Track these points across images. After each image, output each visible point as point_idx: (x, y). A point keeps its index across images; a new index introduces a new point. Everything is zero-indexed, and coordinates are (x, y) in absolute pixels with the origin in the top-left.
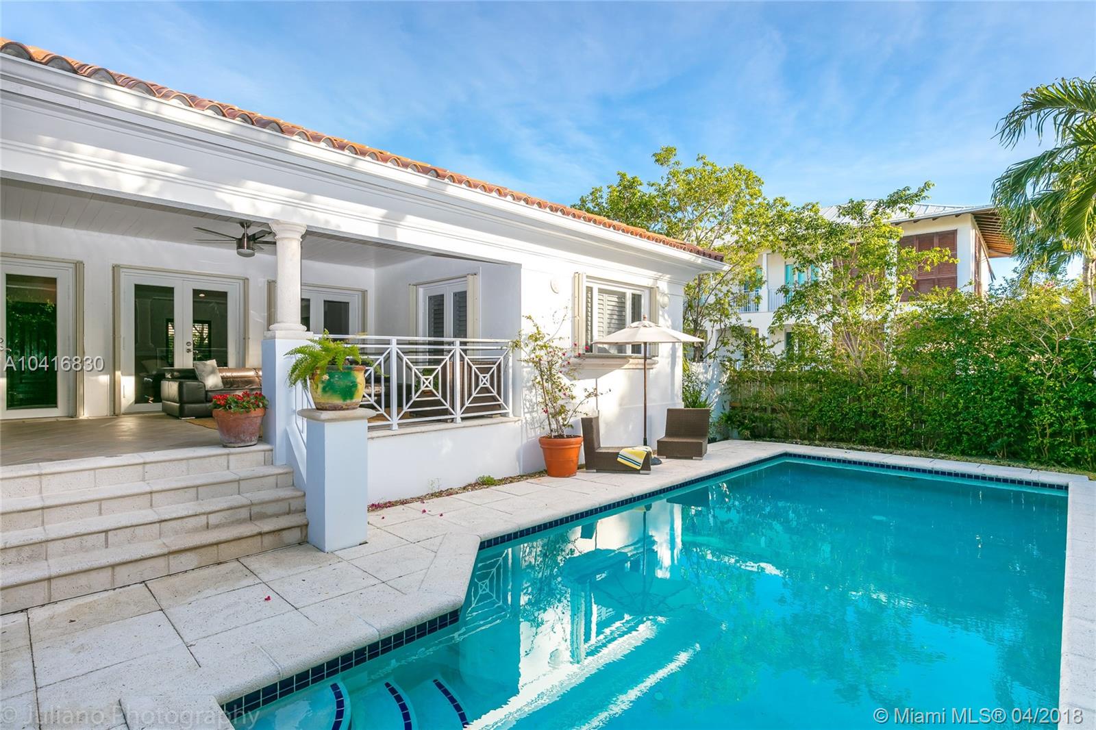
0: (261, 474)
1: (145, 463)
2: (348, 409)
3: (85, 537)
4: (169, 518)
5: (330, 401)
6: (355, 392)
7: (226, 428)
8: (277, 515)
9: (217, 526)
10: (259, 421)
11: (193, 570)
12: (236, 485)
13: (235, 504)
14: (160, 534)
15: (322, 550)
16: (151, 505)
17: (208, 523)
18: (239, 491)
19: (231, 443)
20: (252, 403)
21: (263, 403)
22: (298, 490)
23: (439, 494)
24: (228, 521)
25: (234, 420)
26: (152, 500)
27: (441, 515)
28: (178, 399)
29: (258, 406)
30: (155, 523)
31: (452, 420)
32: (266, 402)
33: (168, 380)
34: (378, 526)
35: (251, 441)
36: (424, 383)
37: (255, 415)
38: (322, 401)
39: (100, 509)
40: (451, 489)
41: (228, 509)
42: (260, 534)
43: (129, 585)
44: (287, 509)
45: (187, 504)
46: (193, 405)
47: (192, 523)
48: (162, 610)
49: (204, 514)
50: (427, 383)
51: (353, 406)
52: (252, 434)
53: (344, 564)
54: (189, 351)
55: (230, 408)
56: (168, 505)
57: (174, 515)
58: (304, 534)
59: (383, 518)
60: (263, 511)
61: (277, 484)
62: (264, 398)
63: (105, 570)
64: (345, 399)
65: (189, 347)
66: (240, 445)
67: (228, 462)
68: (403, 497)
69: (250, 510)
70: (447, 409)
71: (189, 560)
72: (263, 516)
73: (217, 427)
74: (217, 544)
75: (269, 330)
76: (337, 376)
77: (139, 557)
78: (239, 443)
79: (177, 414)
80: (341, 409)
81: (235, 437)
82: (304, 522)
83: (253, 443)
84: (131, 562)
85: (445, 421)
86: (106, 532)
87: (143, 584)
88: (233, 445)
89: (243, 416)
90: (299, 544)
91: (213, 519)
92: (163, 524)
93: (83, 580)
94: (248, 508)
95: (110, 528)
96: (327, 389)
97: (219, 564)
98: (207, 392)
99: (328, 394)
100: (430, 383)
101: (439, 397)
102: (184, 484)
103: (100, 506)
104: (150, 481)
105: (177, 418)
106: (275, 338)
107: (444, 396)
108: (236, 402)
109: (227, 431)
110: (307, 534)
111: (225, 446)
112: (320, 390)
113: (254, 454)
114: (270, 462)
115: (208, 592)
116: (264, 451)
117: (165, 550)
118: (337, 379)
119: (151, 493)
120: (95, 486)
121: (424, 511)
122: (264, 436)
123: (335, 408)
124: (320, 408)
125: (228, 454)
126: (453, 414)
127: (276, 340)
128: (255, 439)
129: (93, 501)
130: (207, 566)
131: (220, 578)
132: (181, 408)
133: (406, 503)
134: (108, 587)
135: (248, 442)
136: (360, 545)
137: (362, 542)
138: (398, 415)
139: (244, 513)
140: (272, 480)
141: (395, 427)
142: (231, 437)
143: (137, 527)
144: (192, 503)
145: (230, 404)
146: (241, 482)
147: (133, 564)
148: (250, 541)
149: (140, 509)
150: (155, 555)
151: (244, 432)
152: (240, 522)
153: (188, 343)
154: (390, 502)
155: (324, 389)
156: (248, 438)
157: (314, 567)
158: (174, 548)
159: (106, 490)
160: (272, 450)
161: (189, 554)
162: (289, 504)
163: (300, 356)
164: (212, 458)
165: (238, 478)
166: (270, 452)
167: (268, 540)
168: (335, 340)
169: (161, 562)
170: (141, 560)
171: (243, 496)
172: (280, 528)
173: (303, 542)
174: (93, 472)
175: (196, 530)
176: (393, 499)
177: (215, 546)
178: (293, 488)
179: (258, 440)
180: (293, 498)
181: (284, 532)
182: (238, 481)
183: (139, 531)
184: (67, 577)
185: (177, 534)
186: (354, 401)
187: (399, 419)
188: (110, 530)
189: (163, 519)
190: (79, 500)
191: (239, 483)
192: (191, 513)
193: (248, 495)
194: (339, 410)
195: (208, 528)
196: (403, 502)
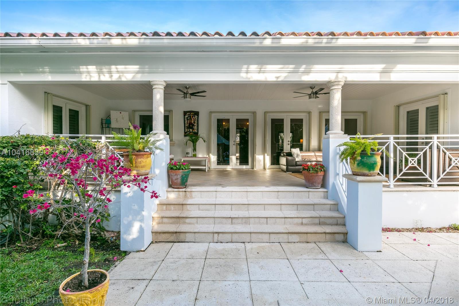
0: (323, 203)
1: (278, 192)
2: (371, 176)
3: (260, 219)
4: (288, 217)
5: (361, 171)
6: (375, 166)
7: (307, 179)
8: (332, 225)
9: (306, 224)
10: (322, 177)
11: (297, 242)
12: (313, 206)
13: (313, 215)
14: (285, 223)
15: (355, 249)
16: (281, 210)
17: (302, 222)
18: (314, 210)
19: (310, 186)
20: (319, 169)
21: (324, 169)
22: (341, 213)
23: (422, 230)
24: (310, 223)
25: (311, 176)
26: (281, 208)
27: (429, 245)
28: (286, 165)
29: (322, 170)
30: (283, 218)
31: (430, 185)
32: (325, 169)
33: (282, 156)
34: (386, 243)
35: (318, 187)
36: (411, 162)
37: (320, 175)
38: (357, 171)
39: (265, 208)
40: (430, 228)
41: (310, 218)
42: (325, 233)
43: (275, 243)
44: (336, 222)
45: (294, 211)
46: (291, 167)
47: (296, 220)
48: (288, 259)
49: (301, 218)
50: (413, 162)
51: (374, 175)
52: (319, 183)
53: (370, 262)
54: (289, 144)
55: (310, 171)
56: (287, 210)
57: (290, 216)
58: (345, 238)
59: (388, 238)
60: (325, 221)
61: (330, 209)
62: (324, 166)
63: (267, 234)
64: (370, 171)
65: (289, 143)
66: (313, 188)
67: (309, 195)
68: (397, 227)
69: (320, 220)
70: (427, 178)
71: (295, 238)
72: (325, 224)
73: (303, 178)
74: (307, 233)
75: (326, 135)
76: (365, 158)
77: (278, 232)
78: (313, 187)
79: (286, 170)
80: (368, 176)
81: (312, 184)
82: (346, 231)
83: (319, 188)
84: (275, 233)
85: (425, 186)
86: (267, 218)
87: (279, 244)
88: (310, 187)
89: (315, 175)
90: (343, 242)
91: (304, 221)
92: (286, 219)
93: (260, 236)
94: (319, 219)
95: (268, 217)
96: (360, 164)
97: (308, 242)
98: (296, 162)
99: (361, 167)
100: (415, 162)
101: (421, 171)
102: (292, 203)
103: (265, 206)
104: (281, 199)
105: (285, 172)
106: (329, 138)
107: (425, 170)
108: (312, 168)
109: (309, 181)
110: (347, 238)
111: (307, 188)
112: (356, 165)
113: (320, 193)
114: (326, 197)
115: (305, 256)
116: (324, 192)
117: (287, 231)
118: (366, 159)
119: (281, 204)
120: (262, 198)
121: (415, 240)
122: (324, 185)
123: (364, 175)
124: (355, 174)
125: (309, 192)
126: (431, 182)
127: (330, 139)
128: (320, 186)
129: (263, 204)
130: (303, 242)
131: (309, 250)
132: (287, 168)
133: (400, 232)
134: (268, 241)
135: (317, 187)
136: (377, 252)
137: (378, 250)
138: (394, 179)
139: (317, 221)
140: (328, 206)
141: (392, 186)
142: (309, 184)
143: (277, 218)
144: (295, 211)
145: (310, 169)
146: (315, 205)
147: (276, 234)
148: (320, 235)
149: (277, 210)
150: (284, 232)
151: (315, 182)
152: (315, 224)
153: (289, 141)
154: (389, 228)
155: (358, 164)
156: (317, 185)
157: (353, 258)
158: (290, 231)
159: (266, 201)
160: (327, 192)
161: (295, 235)
162: (337, 220)
163: (345, 147)
164: (302, 193)
165: (314, 203)
166: (327, 193)
167: (328, 236)
168: (363, 138)
169: (285, 236)
170: (279, 233)
171: (315, 212)
172: (334, 232)
173: (345, 241)
174: (262, 192)
175: (297, 224)
176: (391, 227)
177: (306, 234)
178: (338, 212)
179: (321, 187)
180: (338, 218)
181: (335, 234)
182: (314, 205)
183: (278, 220)
184: (256, 234)
185: (290, 225)
186: (375, 171)
187: (394, 182)
188: (268, 218)
189: (286, 217)
190: (258, 203)
191: (314, 206)
192: (296, 216)
193: (318, 212)
194: (366, 176)
195: (302, 224)
196: (398, 230)
